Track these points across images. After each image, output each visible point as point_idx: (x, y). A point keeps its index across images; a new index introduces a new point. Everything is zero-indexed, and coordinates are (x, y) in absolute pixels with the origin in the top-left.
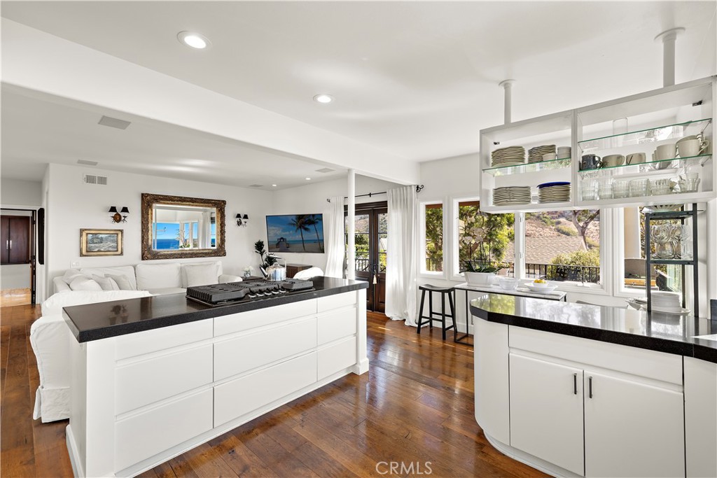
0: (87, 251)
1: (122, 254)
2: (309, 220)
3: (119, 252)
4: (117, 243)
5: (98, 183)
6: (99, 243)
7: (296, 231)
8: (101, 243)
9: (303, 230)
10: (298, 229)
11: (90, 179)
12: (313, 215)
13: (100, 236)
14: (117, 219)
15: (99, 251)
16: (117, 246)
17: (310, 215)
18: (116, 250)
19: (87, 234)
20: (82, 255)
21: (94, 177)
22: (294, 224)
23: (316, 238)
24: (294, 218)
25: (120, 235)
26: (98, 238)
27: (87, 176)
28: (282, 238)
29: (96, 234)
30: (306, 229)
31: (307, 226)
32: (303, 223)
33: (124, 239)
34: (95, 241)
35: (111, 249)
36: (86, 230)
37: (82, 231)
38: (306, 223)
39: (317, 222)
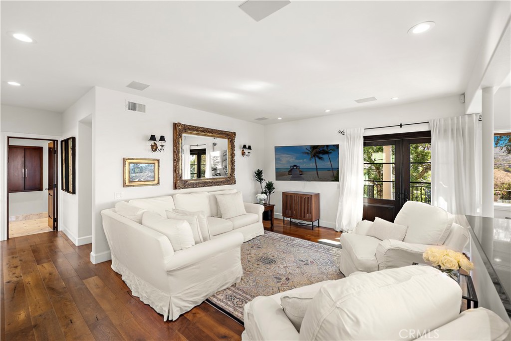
0: (130, 182)
1: (158, 183)
2: (323, 150)
3: (156, 182)
4: (154, 173)
5: (138, 111)
6: (139, 173)
7: (310, 159)
8: (142, 172)
9: (316, 158)
10: (312, 157)
11: (132, 106)
12: (327, 146)
13: (141, 165)
14: (154, 148)
15: (140, 181)
16: (154, 176)
17: (324, 146)
18: (153, 179)
19: (130, 163)
20: (124, 185)
21: (135, 104)
22: (308, 153)
23: (330, 166)
24: (309, 148)
25: (157, 165)
26: (138, 168)
27: (129, 103)
28: (295, 166)
29: (137, 163)
30: (320, 158)
31: (321, 156)
32: (317, 153)
33: (160, 168)
34: (136, 171)
35: (149, 179)
36: (129, 159)
37: (124, 160)
38: (320, 153)
39: (331, 153)
